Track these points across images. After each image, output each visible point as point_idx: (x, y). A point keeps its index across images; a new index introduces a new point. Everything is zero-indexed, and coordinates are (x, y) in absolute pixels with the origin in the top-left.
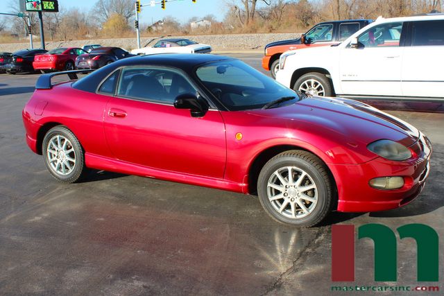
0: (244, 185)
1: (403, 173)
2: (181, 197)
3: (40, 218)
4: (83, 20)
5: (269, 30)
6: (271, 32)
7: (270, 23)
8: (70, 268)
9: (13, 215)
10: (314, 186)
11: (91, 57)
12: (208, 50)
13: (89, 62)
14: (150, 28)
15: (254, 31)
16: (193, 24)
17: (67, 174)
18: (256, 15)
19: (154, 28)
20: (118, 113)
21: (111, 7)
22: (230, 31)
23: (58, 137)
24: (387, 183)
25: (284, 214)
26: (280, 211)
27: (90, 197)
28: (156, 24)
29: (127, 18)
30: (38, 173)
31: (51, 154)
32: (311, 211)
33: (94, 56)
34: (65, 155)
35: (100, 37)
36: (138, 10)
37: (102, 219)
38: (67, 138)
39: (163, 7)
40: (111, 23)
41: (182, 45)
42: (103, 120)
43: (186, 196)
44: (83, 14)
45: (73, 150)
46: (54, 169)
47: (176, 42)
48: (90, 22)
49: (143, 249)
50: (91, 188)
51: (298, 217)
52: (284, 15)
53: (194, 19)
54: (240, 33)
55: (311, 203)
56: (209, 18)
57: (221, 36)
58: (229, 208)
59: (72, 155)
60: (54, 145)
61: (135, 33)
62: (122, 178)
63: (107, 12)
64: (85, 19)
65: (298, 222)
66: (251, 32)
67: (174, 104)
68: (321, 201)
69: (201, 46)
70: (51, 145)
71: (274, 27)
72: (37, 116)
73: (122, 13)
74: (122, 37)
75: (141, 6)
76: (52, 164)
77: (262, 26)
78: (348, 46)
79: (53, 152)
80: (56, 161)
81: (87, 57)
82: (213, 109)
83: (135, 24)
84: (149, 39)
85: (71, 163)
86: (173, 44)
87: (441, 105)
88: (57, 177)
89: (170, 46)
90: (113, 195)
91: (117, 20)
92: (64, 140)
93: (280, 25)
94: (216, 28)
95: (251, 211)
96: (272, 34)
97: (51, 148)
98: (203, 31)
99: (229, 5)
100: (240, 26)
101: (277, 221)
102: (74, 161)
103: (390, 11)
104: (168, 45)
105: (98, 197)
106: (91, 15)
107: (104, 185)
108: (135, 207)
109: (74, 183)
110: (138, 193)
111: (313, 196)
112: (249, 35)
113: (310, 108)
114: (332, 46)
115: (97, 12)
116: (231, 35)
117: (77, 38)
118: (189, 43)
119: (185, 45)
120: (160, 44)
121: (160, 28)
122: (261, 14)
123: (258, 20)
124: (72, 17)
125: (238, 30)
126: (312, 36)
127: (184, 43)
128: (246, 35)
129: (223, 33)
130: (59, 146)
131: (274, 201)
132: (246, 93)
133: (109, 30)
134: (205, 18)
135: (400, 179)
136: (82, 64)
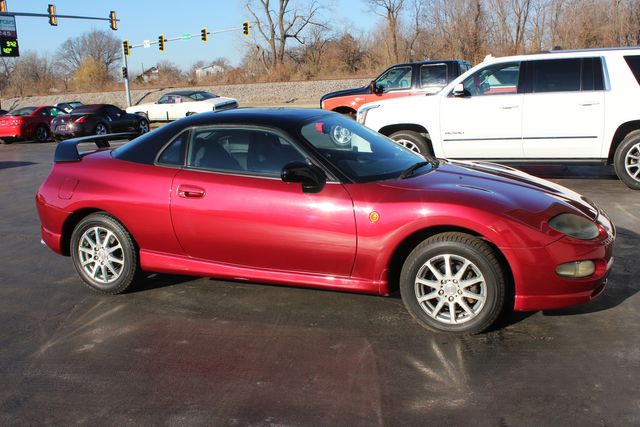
0: (382, 282)
1: (594, 255)
2: (283, 304)
3: (92, 346)
4: (45, 68)
5: (305, 77)
6: (308, 79)
7: (306, 67)
8: (170, 413)
9: (49, 345)
10: (481, 278)
11: (73, 118)
12: (234, 105)
13: (71, 126)
14: (140, 78)
15: (286, 78)
16: (199, 71)
17: (110, 281)
18: (286, 57)
19: (145, 77)
20: (192, 191)
21: (84, 50)
22: (254, 80)
23: (96, 229)
24: (576, 270)
25: (439, 318)
26: (433, 315)
27: (153, 312)
28: (148, 73)
29: (107, 64)
30: (59, 282)
31: (84, 253)
32: (477, 312)
33: (79, 117)
34: (107, 254)
35: (73, 92)
36: (126, 53)
37: (184, 342)
38: (111, 229)
39: (161, 49)
40: (86, 71)
41: (197, 100)
42: (168, 202)
43: (289, 303)
44: (45, 60)
45: (119, 246)
46: (91, 275)
47: (188, 95)
48: (54, 71)
49: (262, 380)
50: (148, 300)
51: (459, 321)
52: (323, 57)
53: (200, 65)
54: (268, 81)
55: (476, 301)
56: (220, 63)
57: (243, 86)
58: (355, 316)
59: (117, 254)
60: (90, 242)
61: (122, 84)
62: (189, 283)
63: (78, 57)
64: (48, 66)
65: (460, 328)
66: (282, 80)
67: (282, 177)
68: (491, 298)
69: (223, 100)
70: (85, 240)
71: (312, 72)
72: (63, 202)
73: (99, 58)
74: (103, 91)
75: (130, 47)
76: (86, 268)
77: (296, 72)
78: (451, 94)
79: (87, 251)
80: (93, 264)
81: (67, 119)
82: (332, 181)
83: (122, 73)
84: (143, 93)
85: (116, 266)
86: (184, 98)
87: (566, 169)
88: (94, 287)
89: (182, 101)
90: (184, 307)
91: (93, 67)
92: (106, 233)
93: (319, 70)
94: (234, 76)
95: (388, 318)
96: (311, 82)
97: (84, 245)
98: (216, 79)
99: (249, 44)
100: (265, 73)
101: (429, 329)
102: (122, 262)
103: (463, 49)
104: (177, 100)
105: (164, 312)
106: (55, 61)
107: (166, 294)
108: (224, 322)
109: (121, 293)
110: (220, 303)
111: (478, 291)
112: (281, 84)
113: (458, 176)
114: (428, 95)
115: (64, 57)
116: (257, 85)
117: (39, 93)
118: (206, 96)
119: (201, 100)
120: (167, 98)
121: (155, 77)
122: (292, 55)
123: (289, 64)
124: (29, 64)
125: (263, 78)
126: (384, 82)
127: (199, 96)
128: (277, 84)
129: (244, 82)
130: (98, 242)
131: (424, 302)
132: (361, 159)
133: (82, 82)
134: (214, 63)
135: (590, 263)
136: (61, 129)
